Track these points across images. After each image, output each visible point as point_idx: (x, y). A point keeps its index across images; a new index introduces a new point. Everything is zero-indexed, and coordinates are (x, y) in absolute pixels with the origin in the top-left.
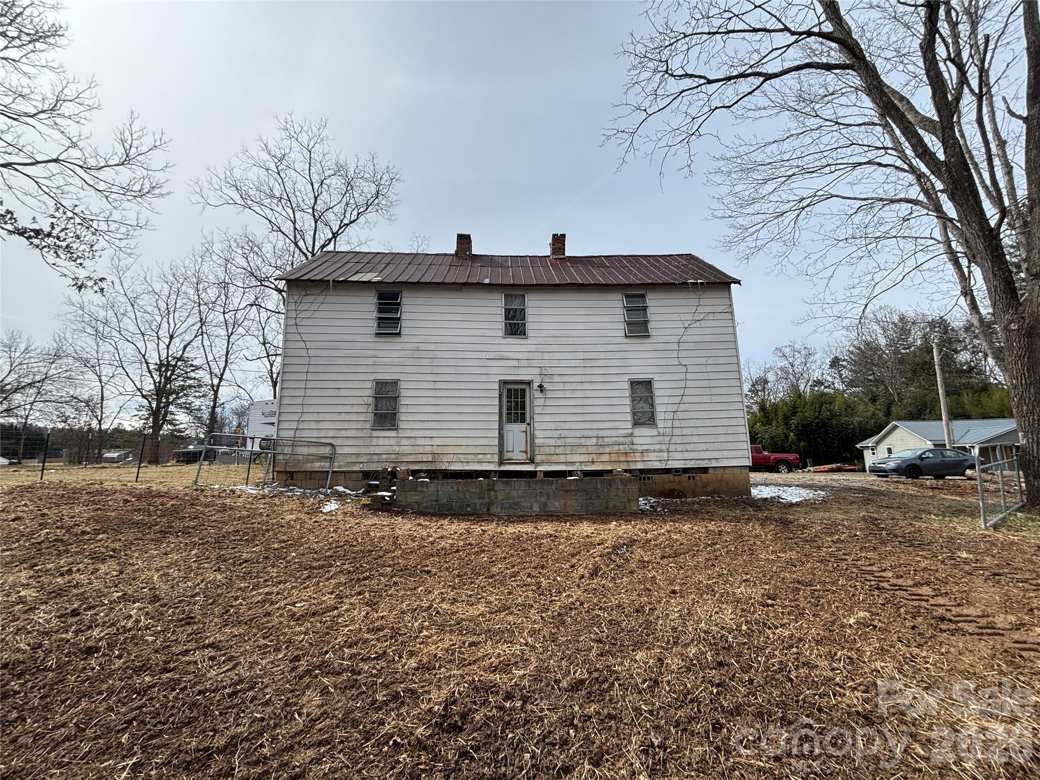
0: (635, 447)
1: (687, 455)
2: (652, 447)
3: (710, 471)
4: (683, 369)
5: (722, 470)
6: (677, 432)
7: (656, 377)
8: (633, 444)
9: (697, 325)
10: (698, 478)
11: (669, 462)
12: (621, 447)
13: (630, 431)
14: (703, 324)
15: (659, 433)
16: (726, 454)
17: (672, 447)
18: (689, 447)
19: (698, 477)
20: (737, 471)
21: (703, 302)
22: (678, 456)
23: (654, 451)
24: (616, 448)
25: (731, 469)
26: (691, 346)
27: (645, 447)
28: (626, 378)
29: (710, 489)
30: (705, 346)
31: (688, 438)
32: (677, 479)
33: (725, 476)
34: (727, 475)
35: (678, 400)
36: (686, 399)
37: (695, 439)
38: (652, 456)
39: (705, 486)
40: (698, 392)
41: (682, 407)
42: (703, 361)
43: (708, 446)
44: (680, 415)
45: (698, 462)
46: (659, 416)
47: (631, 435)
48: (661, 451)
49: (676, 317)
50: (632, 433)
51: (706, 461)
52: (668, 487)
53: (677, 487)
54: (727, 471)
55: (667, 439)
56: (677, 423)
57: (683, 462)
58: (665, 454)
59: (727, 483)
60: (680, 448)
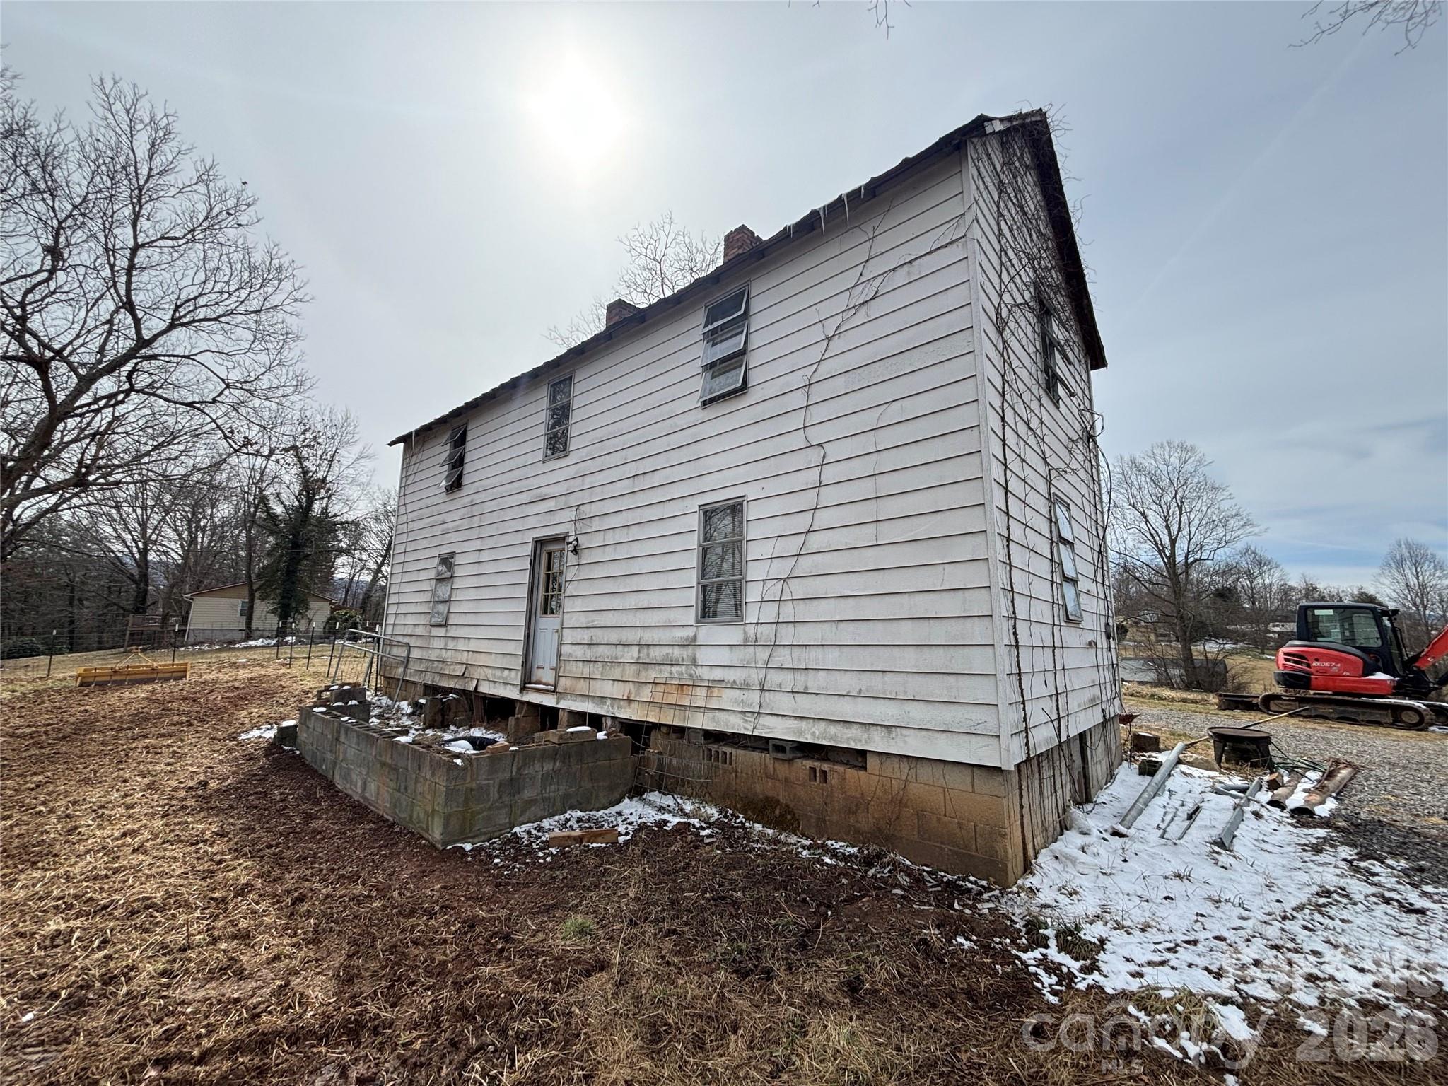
0: (699, 671)
1: (806, 706)
2: (731, 675)
3: (872, 762)
4: (814, 456)
5: (905, 766)
6: (787, 635)
7: (752, 492)
8: (695, 664)
9: (861, 317)
10: (833, 780)
11: (765, 720)
12: (675, 669)
13: (690, 632)
14: (877, 308)
15: (746, 639)
16: (918, 714)
17: (774, 679)
18: (817, 682)
19: (837, 772)
20: (959, 781)
21: (881, 244)
22: (784, 703)
23: (733, 686)
24: (665, 673)
25: (938, 771)
26: (840, 385)
27: (718, 674)
28: (693, 504)
29: (865, 822)
30: (880, 372)
31: (814, 653)
32: (783, 770)
33: (913, 789)
34: (923, 788)
35: (793, 545)
36: (816, 541)
37: (831, 658)
38: (727, 699)
39: (856, 806)
40: (849, 515)
41: (806, 565)
42: (869, 420)
43: (865, 682)
44: (798, 589)
45: (833, 729)
46: (752, 593)
47: (692, 643)
48: (746, 687)
49: (811, 316)
50: (695, 637)
51: (854, 731)
52: (762, 788)
53: (782, 795)
54: (924, 772)
55: (763, 654)
56: (788, 612)
57: (794, 724)
58: (755, 696)
59: (920, 815)
60: (788, 680)
